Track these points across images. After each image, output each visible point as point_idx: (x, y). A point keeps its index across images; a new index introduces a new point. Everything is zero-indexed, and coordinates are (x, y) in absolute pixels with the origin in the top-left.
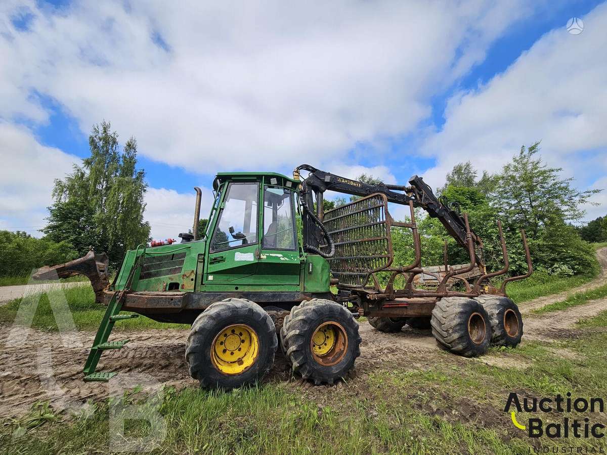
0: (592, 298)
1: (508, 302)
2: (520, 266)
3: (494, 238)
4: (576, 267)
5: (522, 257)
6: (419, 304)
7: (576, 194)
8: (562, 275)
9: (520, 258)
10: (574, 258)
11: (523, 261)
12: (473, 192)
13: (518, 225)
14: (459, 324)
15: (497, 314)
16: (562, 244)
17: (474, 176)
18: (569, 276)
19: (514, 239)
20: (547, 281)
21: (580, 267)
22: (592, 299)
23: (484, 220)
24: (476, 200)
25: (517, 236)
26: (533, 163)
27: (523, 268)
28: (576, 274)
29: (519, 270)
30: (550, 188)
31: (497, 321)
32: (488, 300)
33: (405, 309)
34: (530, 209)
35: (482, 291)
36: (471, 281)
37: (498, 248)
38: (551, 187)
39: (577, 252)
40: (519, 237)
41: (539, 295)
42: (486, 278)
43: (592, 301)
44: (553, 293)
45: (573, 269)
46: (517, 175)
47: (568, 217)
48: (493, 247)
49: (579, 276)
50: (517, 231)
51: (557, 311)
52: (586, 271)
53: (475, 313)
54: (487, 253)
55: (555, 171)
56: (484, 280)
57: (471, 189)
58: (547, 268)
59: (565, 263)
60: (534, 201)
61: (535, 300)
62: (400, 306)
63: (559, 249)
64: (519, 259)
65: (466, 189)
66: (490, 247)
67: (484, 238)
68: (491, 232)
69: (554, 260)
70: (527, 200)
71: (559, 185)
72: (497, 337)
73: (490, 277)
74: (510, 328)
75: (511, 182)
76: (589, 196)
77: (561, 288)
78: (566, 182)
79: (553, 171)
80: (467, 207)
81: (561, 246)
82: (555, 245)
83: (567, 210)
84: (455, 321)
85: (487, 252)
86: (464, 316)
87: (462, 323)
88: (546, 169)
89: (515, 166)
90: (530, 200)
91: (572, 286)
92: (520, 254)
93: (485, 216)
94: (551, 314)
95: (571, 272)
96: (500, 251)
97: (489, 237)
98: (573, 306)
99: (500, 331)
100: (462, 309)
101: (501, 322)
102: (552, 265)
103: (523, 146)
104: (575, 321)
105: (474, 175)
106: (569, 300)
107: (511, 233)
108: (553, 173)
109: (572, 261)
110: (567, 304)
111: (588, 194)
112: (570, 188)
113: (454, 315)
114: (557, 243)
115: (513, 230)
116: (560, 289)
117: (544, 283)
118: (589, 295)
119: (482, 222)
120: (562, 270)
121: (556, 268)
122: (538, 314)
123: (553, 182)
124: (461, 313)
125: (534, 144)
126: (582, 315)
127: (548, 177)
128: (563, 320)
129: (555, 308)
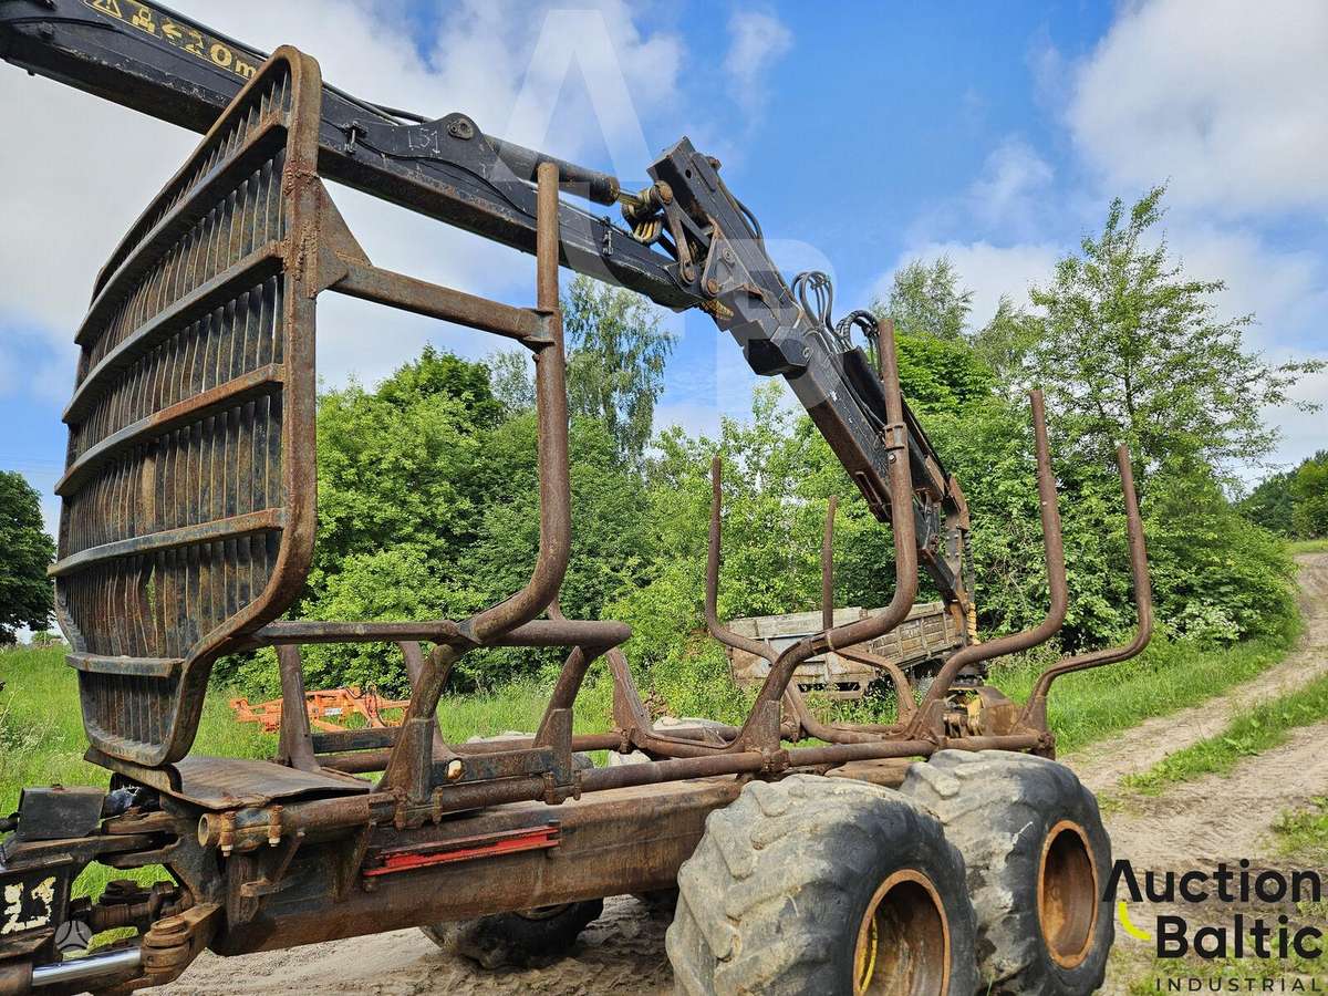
0: (1301, 720)
1: (1057, 781)
2: (1089, 611)
3: (1015, 512)
4: (1246, 613)
5: (1096, 581)
6: (629, 820)
7: (1256, 372)
8: (1208, 642)
9: (1089, 583)
10: (1240, 584)
11: (1097, 593)
12: (959, 358)
13: (1089, 470)
14: (805, 965)
15: (1010, 856)
16: (1211, 536)
17: (964, 309)
18: (1227, 643)
19: (1073, 518)
20: (1166, 663)
21: (1254, 615)
22: (1301, 725)
23: (986, 451)
24: (964, 384)
25: (1085, 506)
26: (1144, 259)
27: (1098, 617)
28: (1244, 637)
29: (1083, 624)
30: (1187, 350)
31: (1007, 898)
32: (971, 777)
33: (537, 867)
34: (1126, 420)
35: (955, 718)
36: (921, 668)
37: (1024, 548)
38: (1189, 344)
39: (1250, 565)
40: (1089, 511)
41: (1144, 715)
42: (976, 662)
43: (1300, 731)
44: (1185, 706)
45: (1237, 618)
46: (1095, 298)
47: (1232, 447)
48: (1010, 545)
49: (1251, 643)
50: (1085, 492)
51: (1205, 776)
52: (1271, 628)
53: (897, 877)
54: (990, 565)
55: (1205, 292)
56: (967, 671)
57: (954, 348)
58: (1165, 618)
59: (1220, 600)
60: (1139, 389)
61: (1133, 733)
62: (499, 850)
63: (1201, 554)
64: (1087, 587)
65: (938, 345)
66: (1000, 546)
67: (985, 512)
68: (1008, 492)
69: (1186, 590)
70: (1120, 385)
71: (1212, 339)
72: (1002, 983)
73: (990, 657)
74: (1065, 910)
75: (1078, 324)
76: (1291, 382)
77: (1208, 687)
78: (1234, 328)
79: (1198, 289)
80: (937, 405)
81: (1206, 544)
82: (1189, 540)
83: (1230, 425)
84: (780, 946)
85: (990, 561)
86: (835, 906)
87: (822, 953)
88: (1182, 281)
89: (1090, 269)
90: (1128, 385)
91: (1237, 677)
92: (1091, 569)
93: (990, 436)
94: (1189, 789)
95: (1232, 630)
96: (1031, 557)
97: (999, 509)
98: (1251, 753)
99: (1020, 949)
100: (824, 865)
101: (1025, 901)
102: (1181, 607)
103: (1118, 202)
104: (1267, 820)
105: (961, 304)
106: (1238, 733)
107: (1066, 498)
108: (1199, 298)
109: (1235, 593)
110: (1232, 748)
111: (1290, 374)
112: (1243, 351)
113: (781, 904)
114: (1199, 532)
115: (1072, 486)
116: (1202, 690)
117: (1156, 670)
118: (1290, 711)
119: (979, 455)
120: (1207, 624)
121: (1193, 617)
122: (1149, 795)
123: (1196, 328)
124: (821, 887)
125: (1148, 196)
126: (1286, 791)
127: (1184, 308)
128: (1230, 819)
129: (1195, 764)
